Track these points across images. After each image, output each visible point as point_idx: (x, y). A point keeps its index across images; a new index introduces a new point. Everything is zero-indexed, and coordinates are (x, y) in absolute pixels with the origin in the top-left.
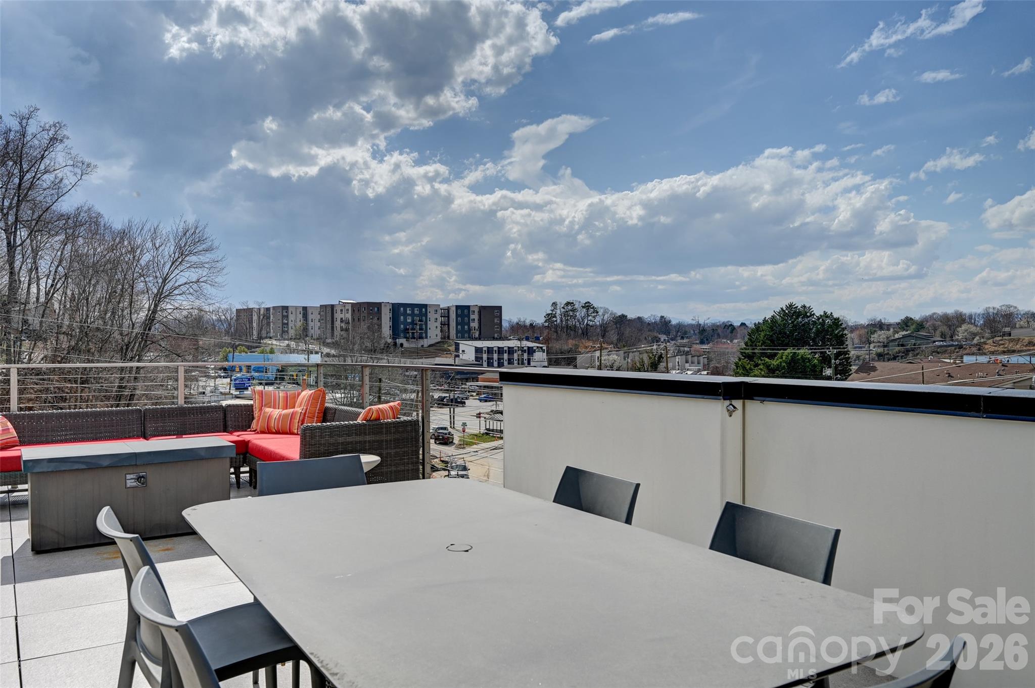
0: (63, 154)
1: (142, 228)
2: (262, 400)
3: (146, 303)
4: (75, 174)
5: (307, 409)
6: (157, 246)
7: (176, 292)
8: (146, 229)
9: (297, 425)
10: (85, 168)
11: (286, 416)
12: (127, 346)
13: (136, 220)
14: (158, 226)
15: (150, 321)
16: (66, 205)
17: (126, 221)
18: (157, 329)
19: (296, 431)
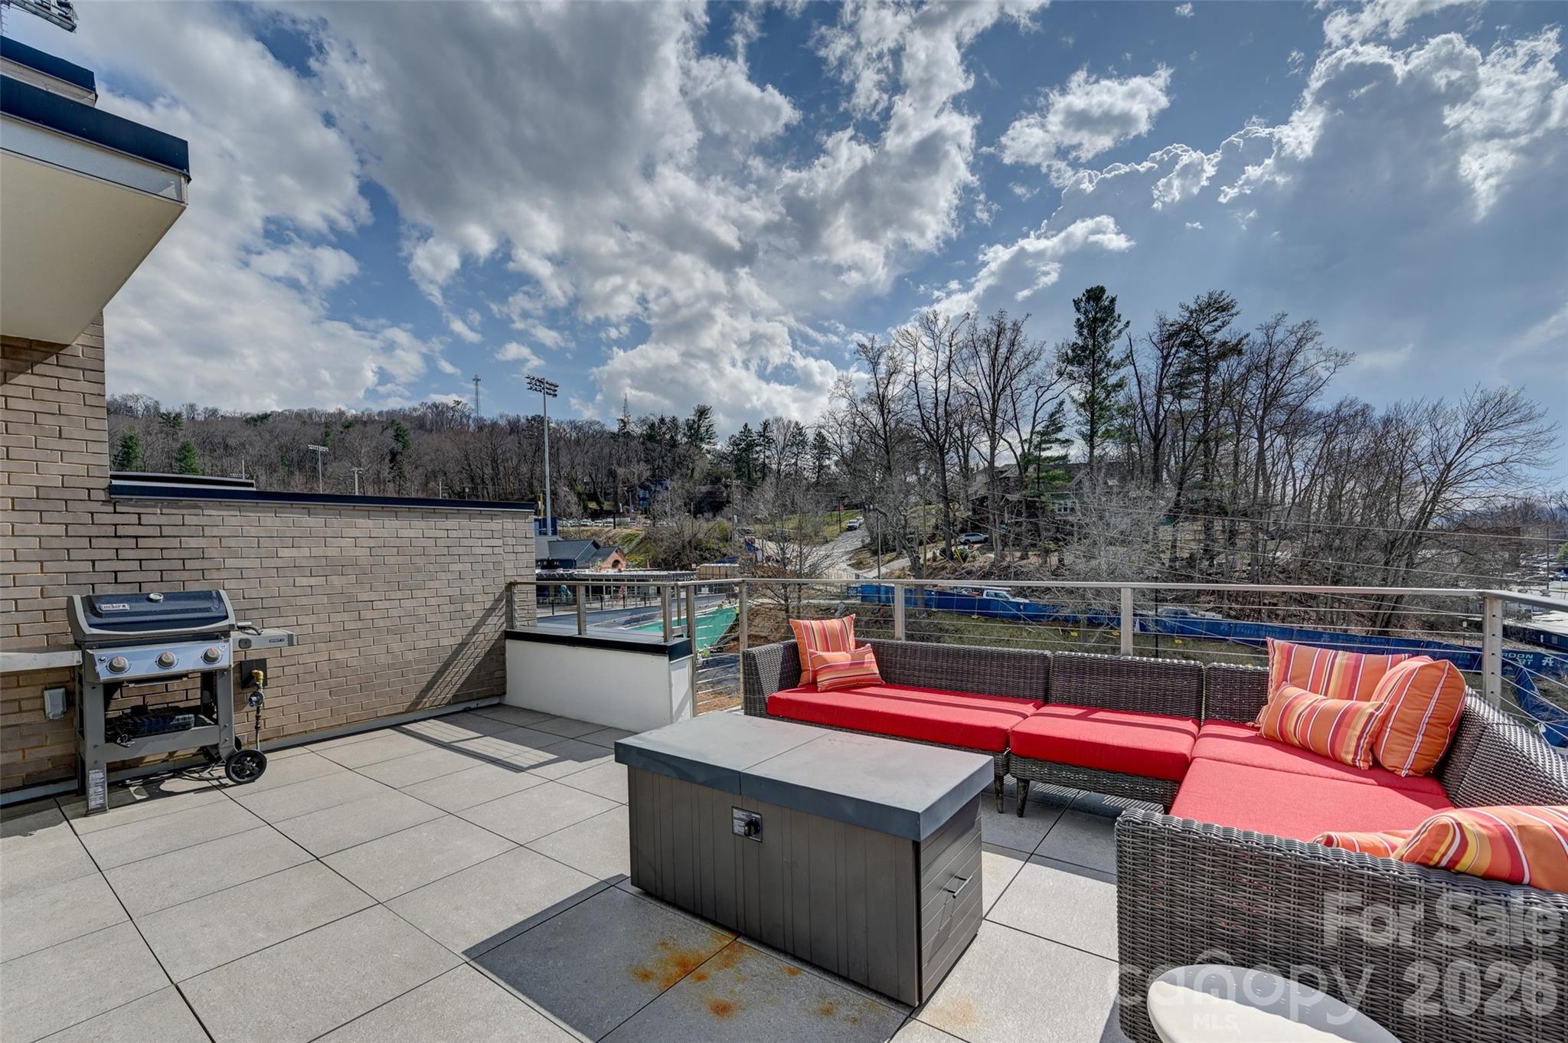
0: (1314, 351)
1: (1416, 410)
2: (1287, 667)
3: (1422, 494)
4: (1327, 369)
5: (1392, 708)
6: (1438, 426)
7: (1468, 478)
8: (1420, 410)
9: (1354, 744)
10: (1342, 359)
11: (1327, 714)
12: (1393, 543)
13: (1406, 403)
14: (1439, 403)
15: (1425, 514)
16: (1322, 403)
17: (1392, 406)
18: (1435, 522)
19: (1349, 758)
